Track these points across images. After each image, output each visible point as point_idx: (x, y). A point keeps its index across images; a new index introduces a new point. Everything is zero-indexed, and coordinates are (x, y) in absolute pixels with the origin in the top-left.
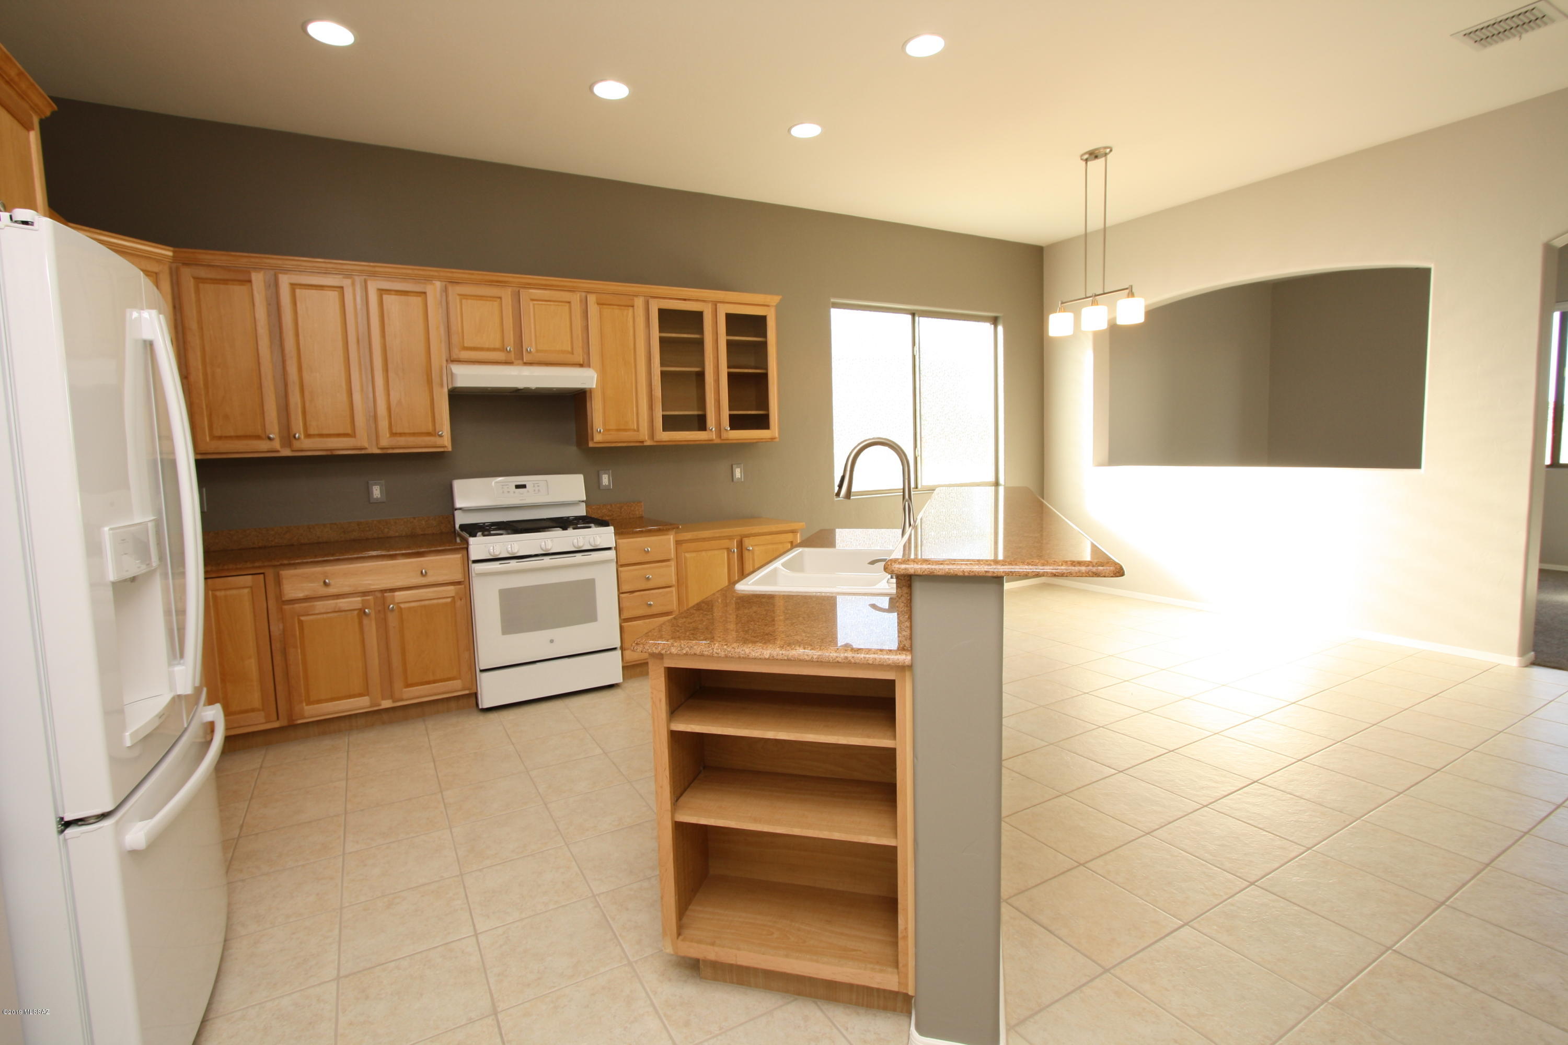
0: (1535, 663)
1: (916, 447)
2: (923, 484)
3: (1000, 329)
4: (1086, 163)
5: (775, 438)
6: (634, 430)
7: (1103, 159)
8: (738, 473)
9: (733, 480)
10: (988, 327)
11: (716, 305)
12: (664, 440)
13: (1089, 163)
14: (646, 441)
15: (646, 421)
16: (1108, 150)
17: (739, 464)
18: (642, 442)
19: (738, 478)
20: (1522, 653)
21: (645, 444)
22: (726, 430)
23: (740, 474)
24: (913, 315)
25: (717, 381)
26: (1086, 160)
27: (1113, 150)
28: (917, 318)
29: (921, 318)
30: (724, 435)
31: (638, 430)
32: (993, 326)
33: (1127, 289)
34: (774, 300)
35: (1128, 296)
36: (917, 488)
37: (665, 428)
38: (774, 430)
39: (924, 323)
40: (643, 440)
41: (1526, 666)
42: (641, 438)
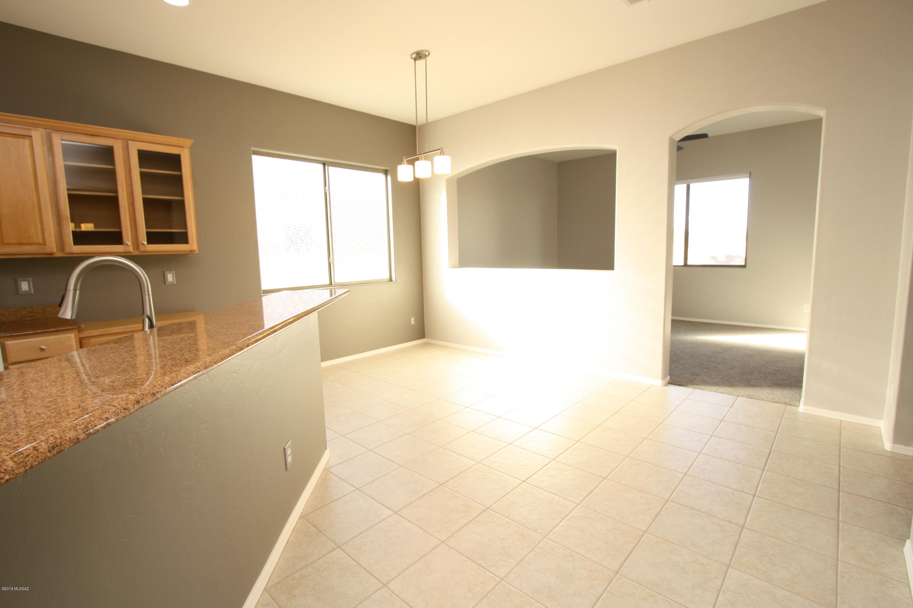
0: (670, 383)
1: (330, 256)
2: (336, 282)
3: (389, 178)
4: (415, 61)
5: (193, 251)
6: (40, 244)
7: (424, 60)
8: (170, 277)
9: (165, 283)
10: (382, 176)
11: (128, 143)
12: (76, 252)
13: (417, 62)
14: (55, 253)
15: (53, 236)
16: (427, 53)
17: (170, 270)
18: (52, 254)
19: (170, 281)
20: (664, 378)
21: (55, 256)
22: (143, 244)
23: (172, 278)
24: (324, 164)
25: (132, 205)
26: (415, 59)
27: (430, 53)
28: (326, 167)
29: (330, 167)
30: (142, 248)
31: (44, 244)
32: (384, 176)
33: (439, 149)
34: (188, 142)
35: (440, 154)
36: (331, 284)
37: (76, 243)
38: (193, 244)
39: (332, 171)
40: (52, 253)
41: (666, 385)
42: (48, 250)
